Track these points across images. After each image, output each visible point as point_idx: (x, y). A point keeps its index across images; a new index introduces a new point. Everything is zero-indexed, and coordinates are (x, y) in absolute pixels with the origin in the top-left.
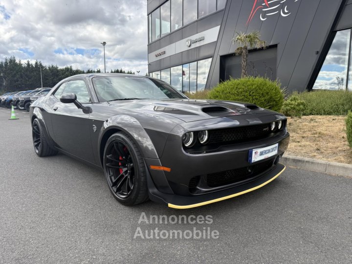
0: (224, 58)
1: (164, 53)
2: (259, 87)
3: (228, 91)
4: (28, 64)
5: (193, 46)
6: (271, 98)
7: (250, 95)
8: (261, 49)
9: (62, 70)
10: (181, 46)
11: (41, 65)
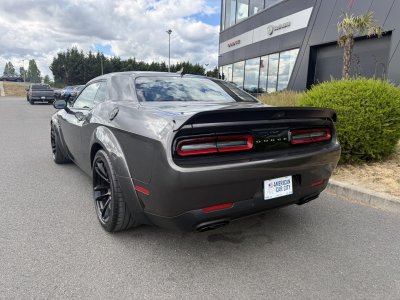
0: (315, 50)
1: (239, 42)
2: (375, 94)
3: (328, 97)
4: (90, 56)
5: (276, 34)
6: (394, 110)
7: (361, 106)
8: (374, 37)
9: (125, 62)
10: (261, 34)
11: (103, 56)
